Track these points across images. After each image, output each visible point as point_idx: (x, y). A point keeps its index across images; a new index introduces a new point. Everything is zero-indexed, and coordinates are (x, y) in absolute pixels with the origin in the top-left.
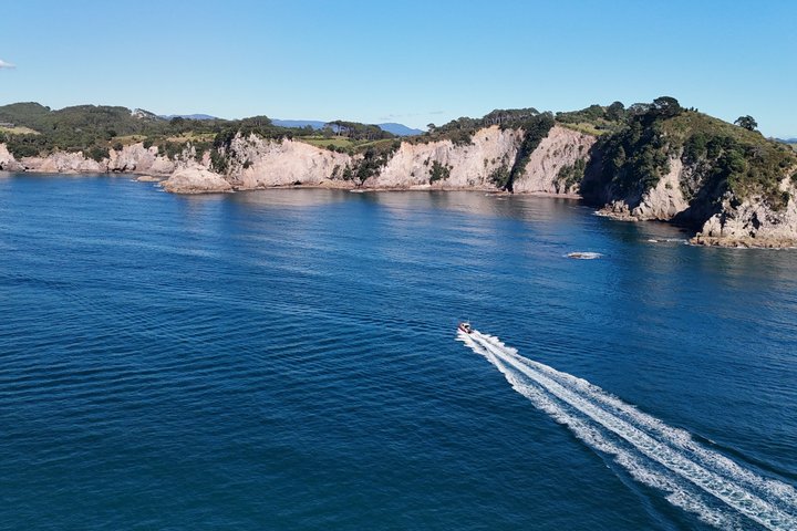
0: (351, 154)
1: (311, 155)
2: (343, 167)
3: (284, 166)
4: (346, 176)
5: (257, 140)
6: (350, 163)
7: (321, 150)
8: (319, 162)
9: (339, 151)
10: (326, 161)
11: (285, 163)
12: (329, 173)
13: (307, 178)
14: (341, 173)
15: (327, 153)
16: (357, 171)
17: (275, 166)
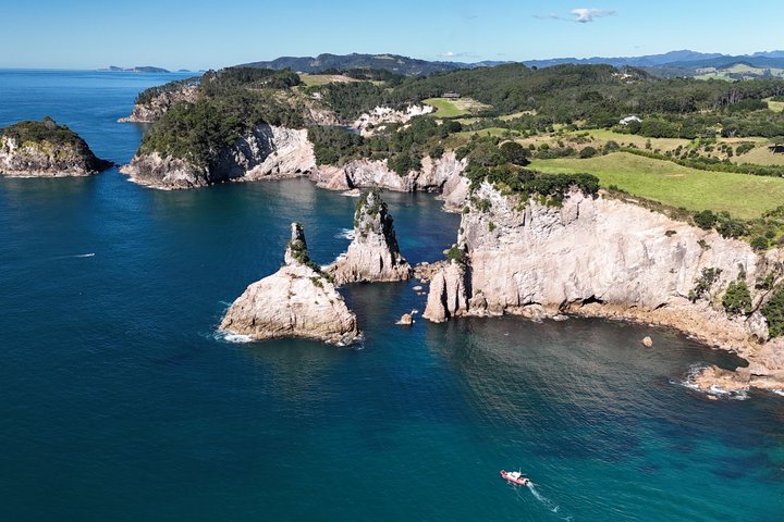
0: (759, 245)
1: (640, 235)
2: (730, 277)
3: (558, 259)
4: (735, 303)
5: (497, 198)
6: (751, 269)
7: (675, 225)
8: (662, 254)
9: (725, 232)
10: (680, 254)
11: (564, 252)
12: (687, 285)
13: (618, 293)
14: (719, 289)
15: (688, 233)
16: (768, 295)
17: (533, 258)
